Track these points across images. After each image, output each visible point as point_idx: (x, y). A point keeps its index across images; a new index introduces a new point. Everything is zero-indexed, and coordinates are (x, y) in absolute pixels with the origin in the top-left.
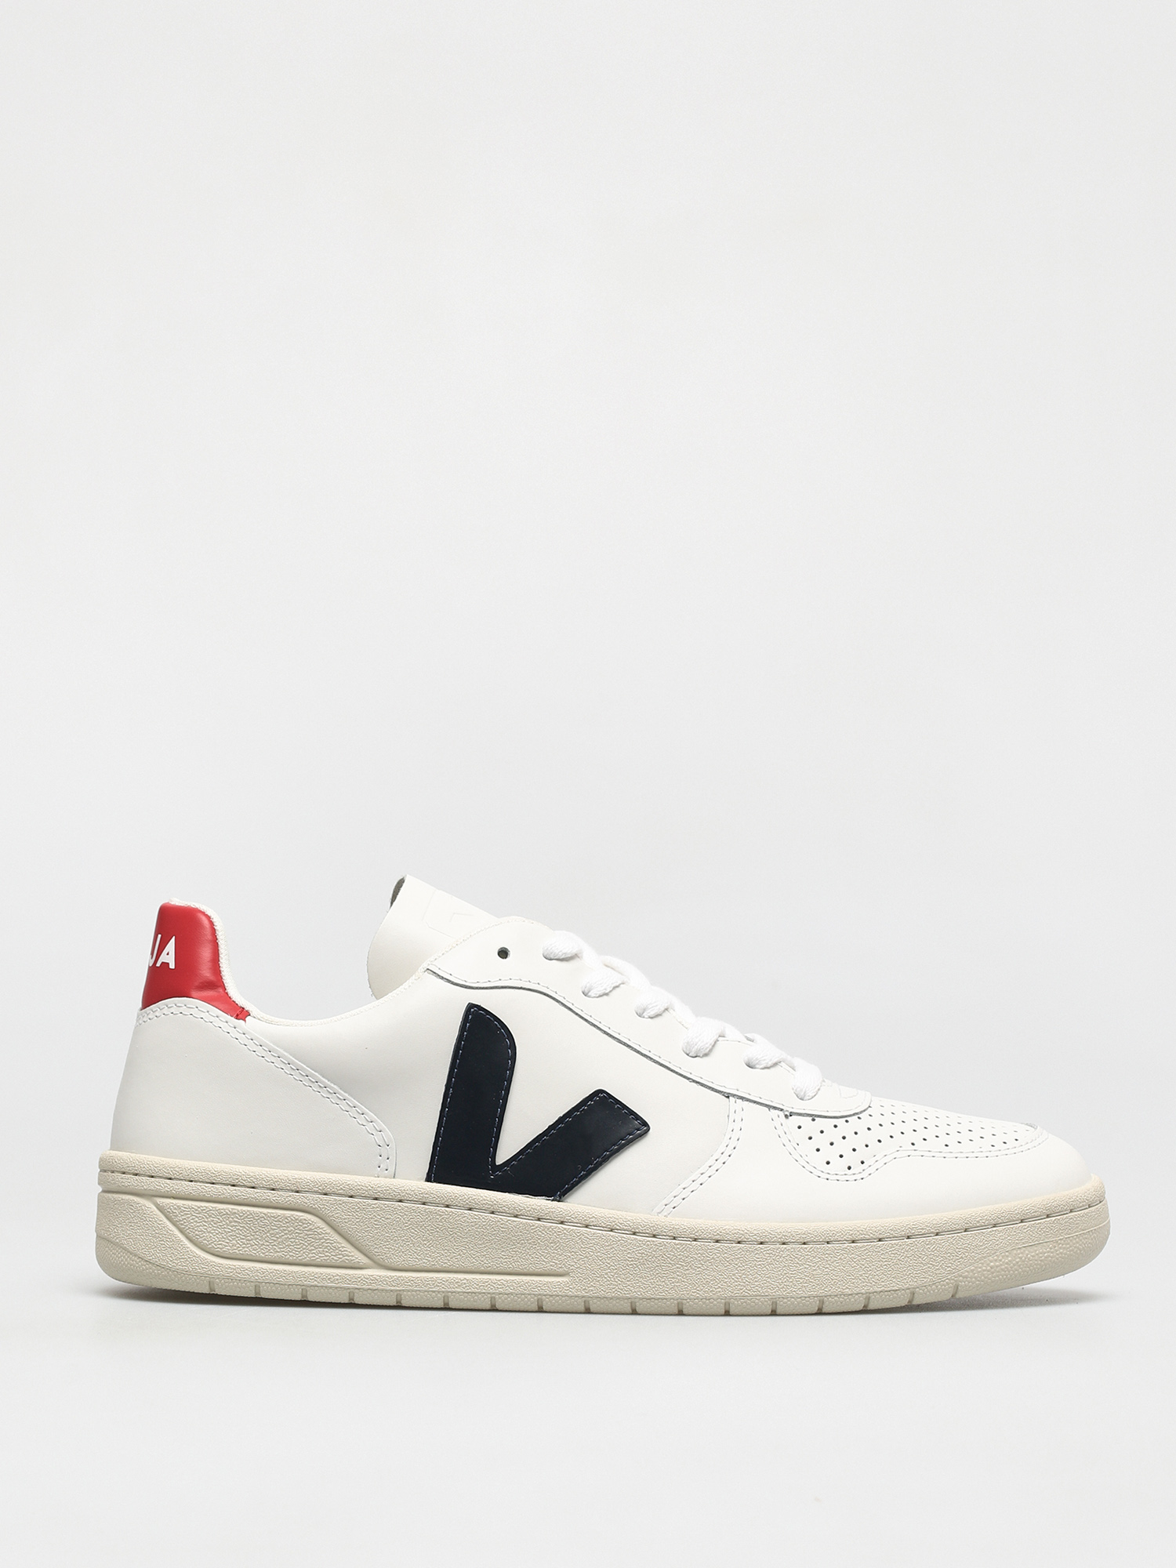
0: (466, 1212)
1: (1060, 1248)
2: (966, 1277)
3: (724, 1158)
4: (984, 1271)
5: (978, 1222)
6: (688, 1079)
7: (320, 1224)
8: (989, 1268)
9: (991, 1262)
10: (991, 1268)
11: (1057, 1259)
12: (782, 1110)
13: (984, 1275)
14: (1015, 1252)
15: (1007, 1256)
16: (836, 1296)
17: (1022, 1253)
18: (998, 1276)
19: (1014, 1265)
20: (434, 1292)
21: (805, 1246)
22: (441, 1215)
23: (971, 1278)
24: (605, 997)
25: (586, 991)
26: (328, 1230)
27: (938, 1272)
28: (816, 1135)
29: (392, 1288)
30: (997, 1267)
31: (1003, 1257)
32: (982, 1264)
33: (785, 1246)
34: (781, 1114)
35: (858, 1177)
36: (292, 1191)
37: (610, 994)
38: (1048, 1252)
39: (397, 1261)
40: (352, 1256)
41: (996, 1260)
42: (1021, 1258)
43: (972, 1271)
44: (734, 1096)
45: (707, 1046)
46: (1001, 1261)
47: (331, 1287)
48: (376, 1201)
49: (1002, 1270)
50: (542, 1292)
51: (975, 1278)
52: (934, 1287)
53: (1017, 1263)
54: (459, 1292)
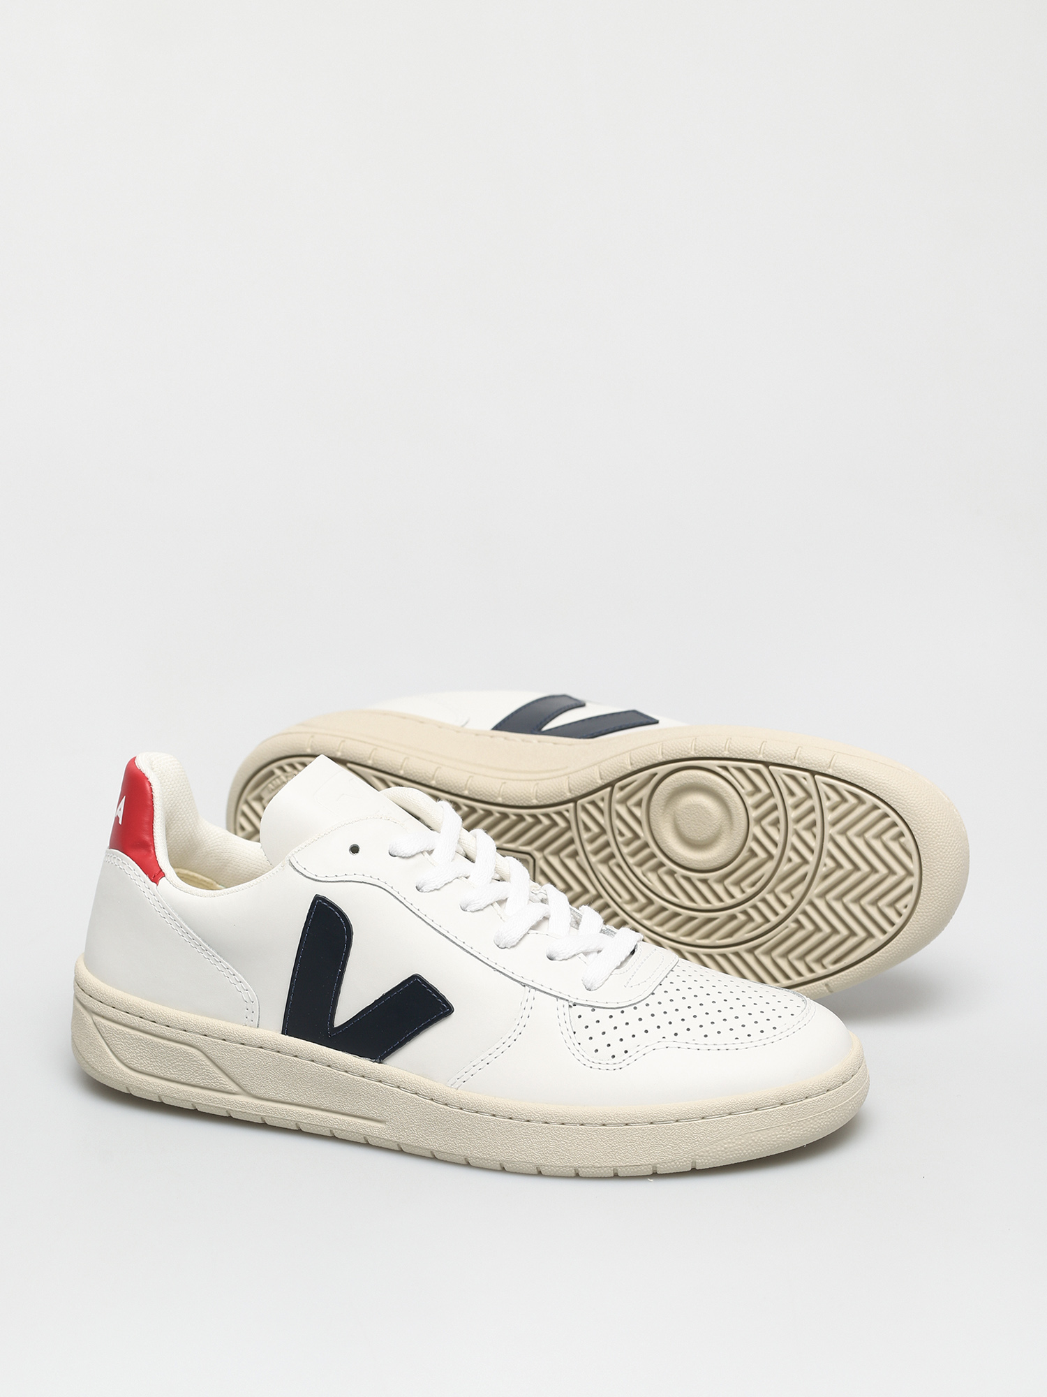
0: (309, 1062)
1: (793, 1130)
2: (702, 1156)
3: (509, 1042)
4: (718, 1151)
5: (714, 1112)
6: (493, 968)
7: (202, 1057)
8: (723, 1149)
9: (725, 1144)
10: (725, 1149)
11: (790, 1139)
12: (567, 1000)
13: (718, 1154)
14: (748, 1135)
15: (741, 1139)
16: (588, 1167)
17: (754, 1136)
18: (732, 1155)
19: (747, 1146)
20: (288, 1120)
21: (563, 1126)
22: (291, 1063)
23: (706, 1157)
24: (436, 891)
25: (420, 886)
26: (209, 1063)
27: (676, 1152)
28: (593, 1025)
29: (257, 1113)
30: (730, 1148)
31: (736, 1140)
32: (717, 1145)
33: (547, 1125)
34: (566, 1004)
35: (617, 1067)
36: (181, 1030)
37: (442, 889)
38: (780, 1134)
39: (261, 1093)
40: (227, 1085)
41: (729, 1143)
42: (753, 1140)
43: (707, 1151)
44: (529, 986)
45: (514, 940)
46: (734, 1143)
47: (212, 1106)
48: (243, 1046)
49: (736, 1150)
50: (366, 1133)
51: (710, 1156)
52: (673, 1163)
53: (750, 1144)
54: (306, 1123)
